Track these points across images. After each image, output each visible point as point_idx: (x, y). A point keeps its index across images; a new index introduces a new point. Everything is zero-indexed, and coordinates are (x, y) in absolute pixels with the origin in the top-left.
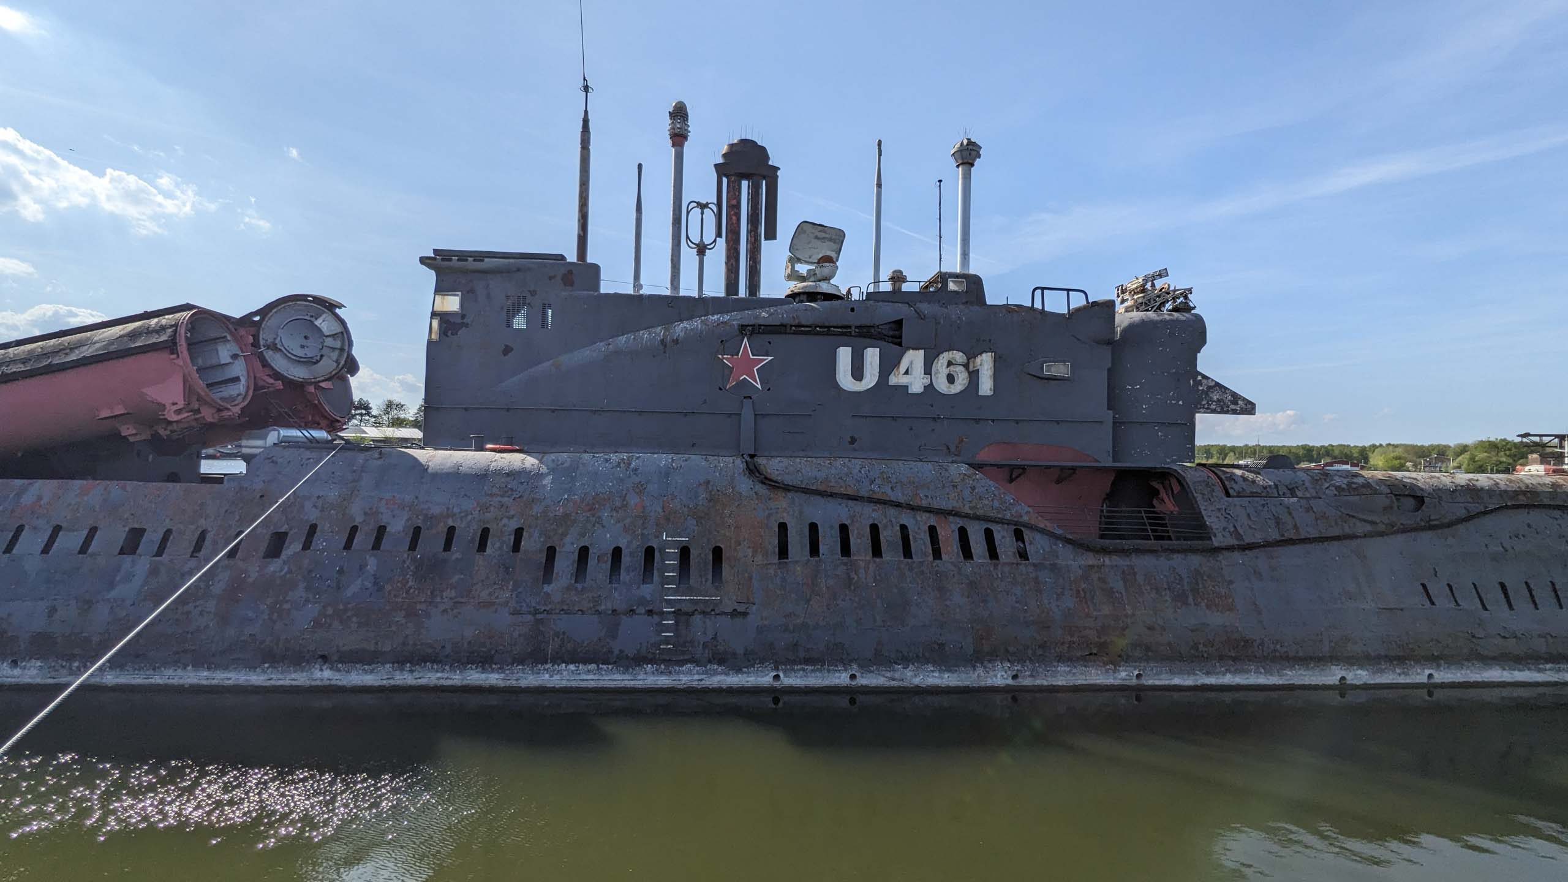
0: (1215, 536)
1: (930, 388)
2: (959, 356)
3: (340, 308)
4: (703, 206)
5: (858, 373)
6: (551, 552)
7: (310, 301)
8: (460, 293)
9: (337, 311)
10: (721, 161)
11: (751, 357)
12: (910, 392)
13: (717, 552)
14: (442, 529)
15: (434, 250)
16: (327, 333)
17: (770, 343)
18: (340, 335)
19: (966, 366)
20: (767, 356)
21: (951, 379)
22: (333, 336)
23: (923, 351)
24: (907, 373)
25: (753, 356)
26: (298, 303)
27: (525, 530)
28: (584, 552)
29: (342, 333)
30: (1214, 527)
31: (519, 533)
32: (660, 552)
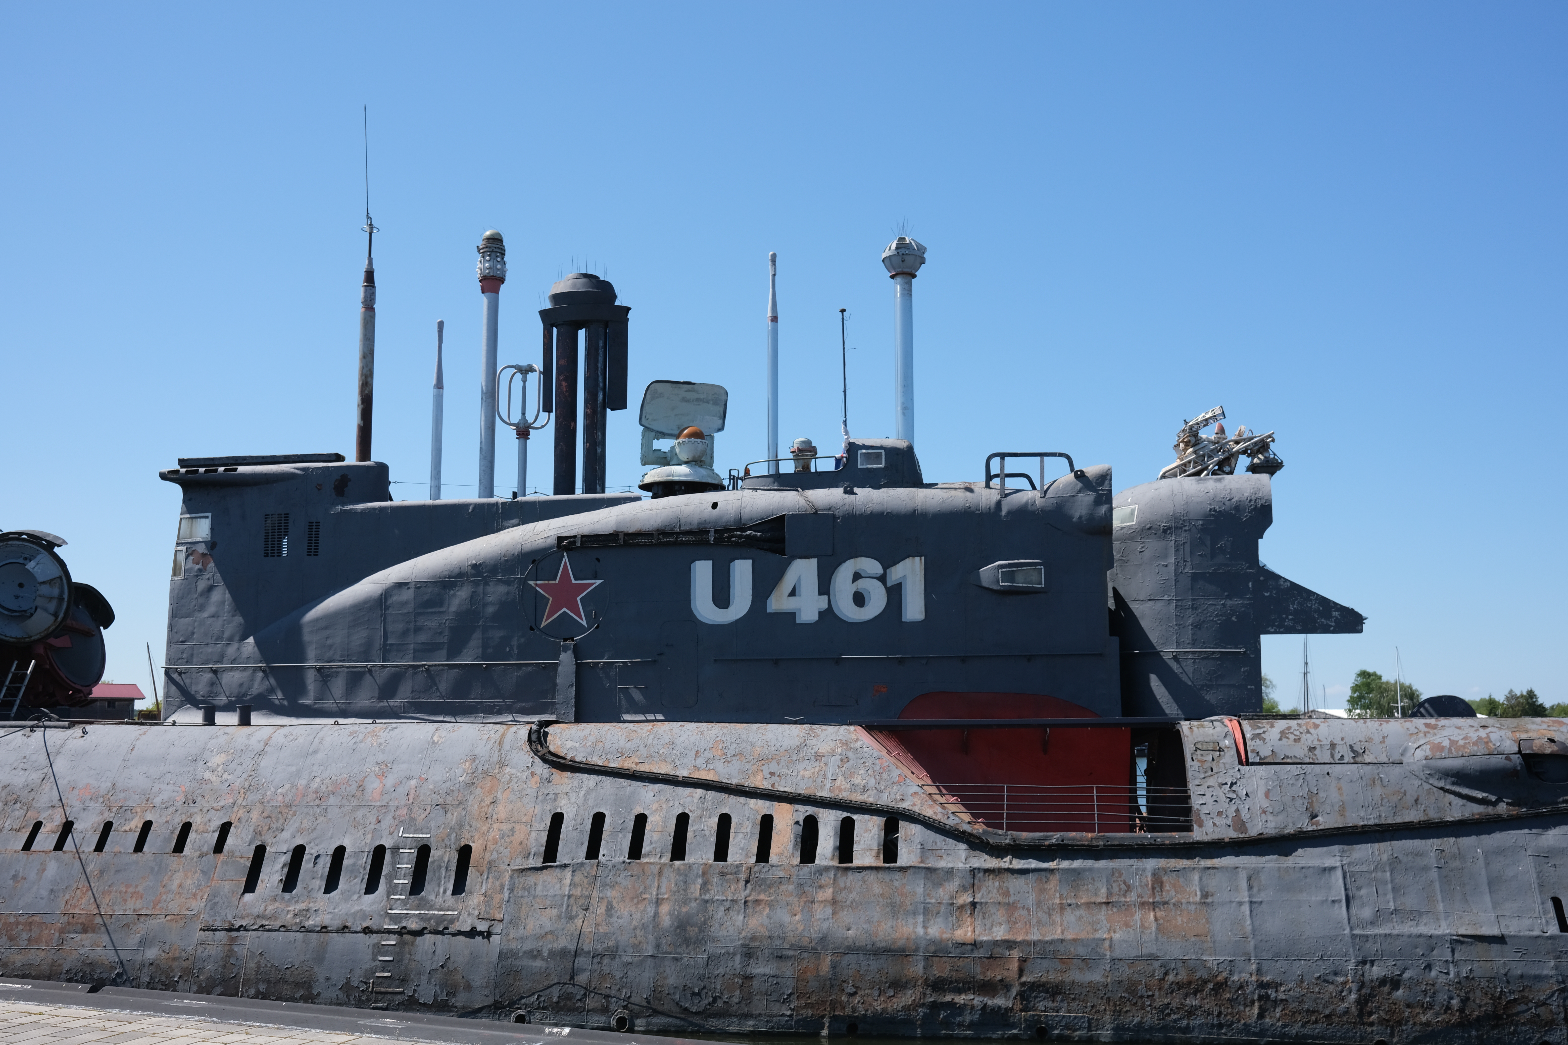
0: (1201, 825)
1: (828, 614)
2: (871, 566)
3: (59, 546)
4: (525, 371)
5: (722, 598)
6: (260, 852)
7: (24, 540)
8: (210, 515)
9: (56, 550)
10: (548, 305)
11: (574, 581)
12: (798, 622)
13: (465, 853)
14: (136, 824)
15: (179, 460)
16: (41, 580)
17: (598, 560)
18: (59, 580)
19: (882, 579)
20: (596, 578)
21: (859, 599)
22: (50, 582)
23: (816, 559)
24: (793, 593)
25: (575, 580)
26: (10, 543)
27: (233, 825)
28: (299, 852)
29: (60, 578)
30: (1205, 810)
31: (225, 828)
32: (392, 853)
